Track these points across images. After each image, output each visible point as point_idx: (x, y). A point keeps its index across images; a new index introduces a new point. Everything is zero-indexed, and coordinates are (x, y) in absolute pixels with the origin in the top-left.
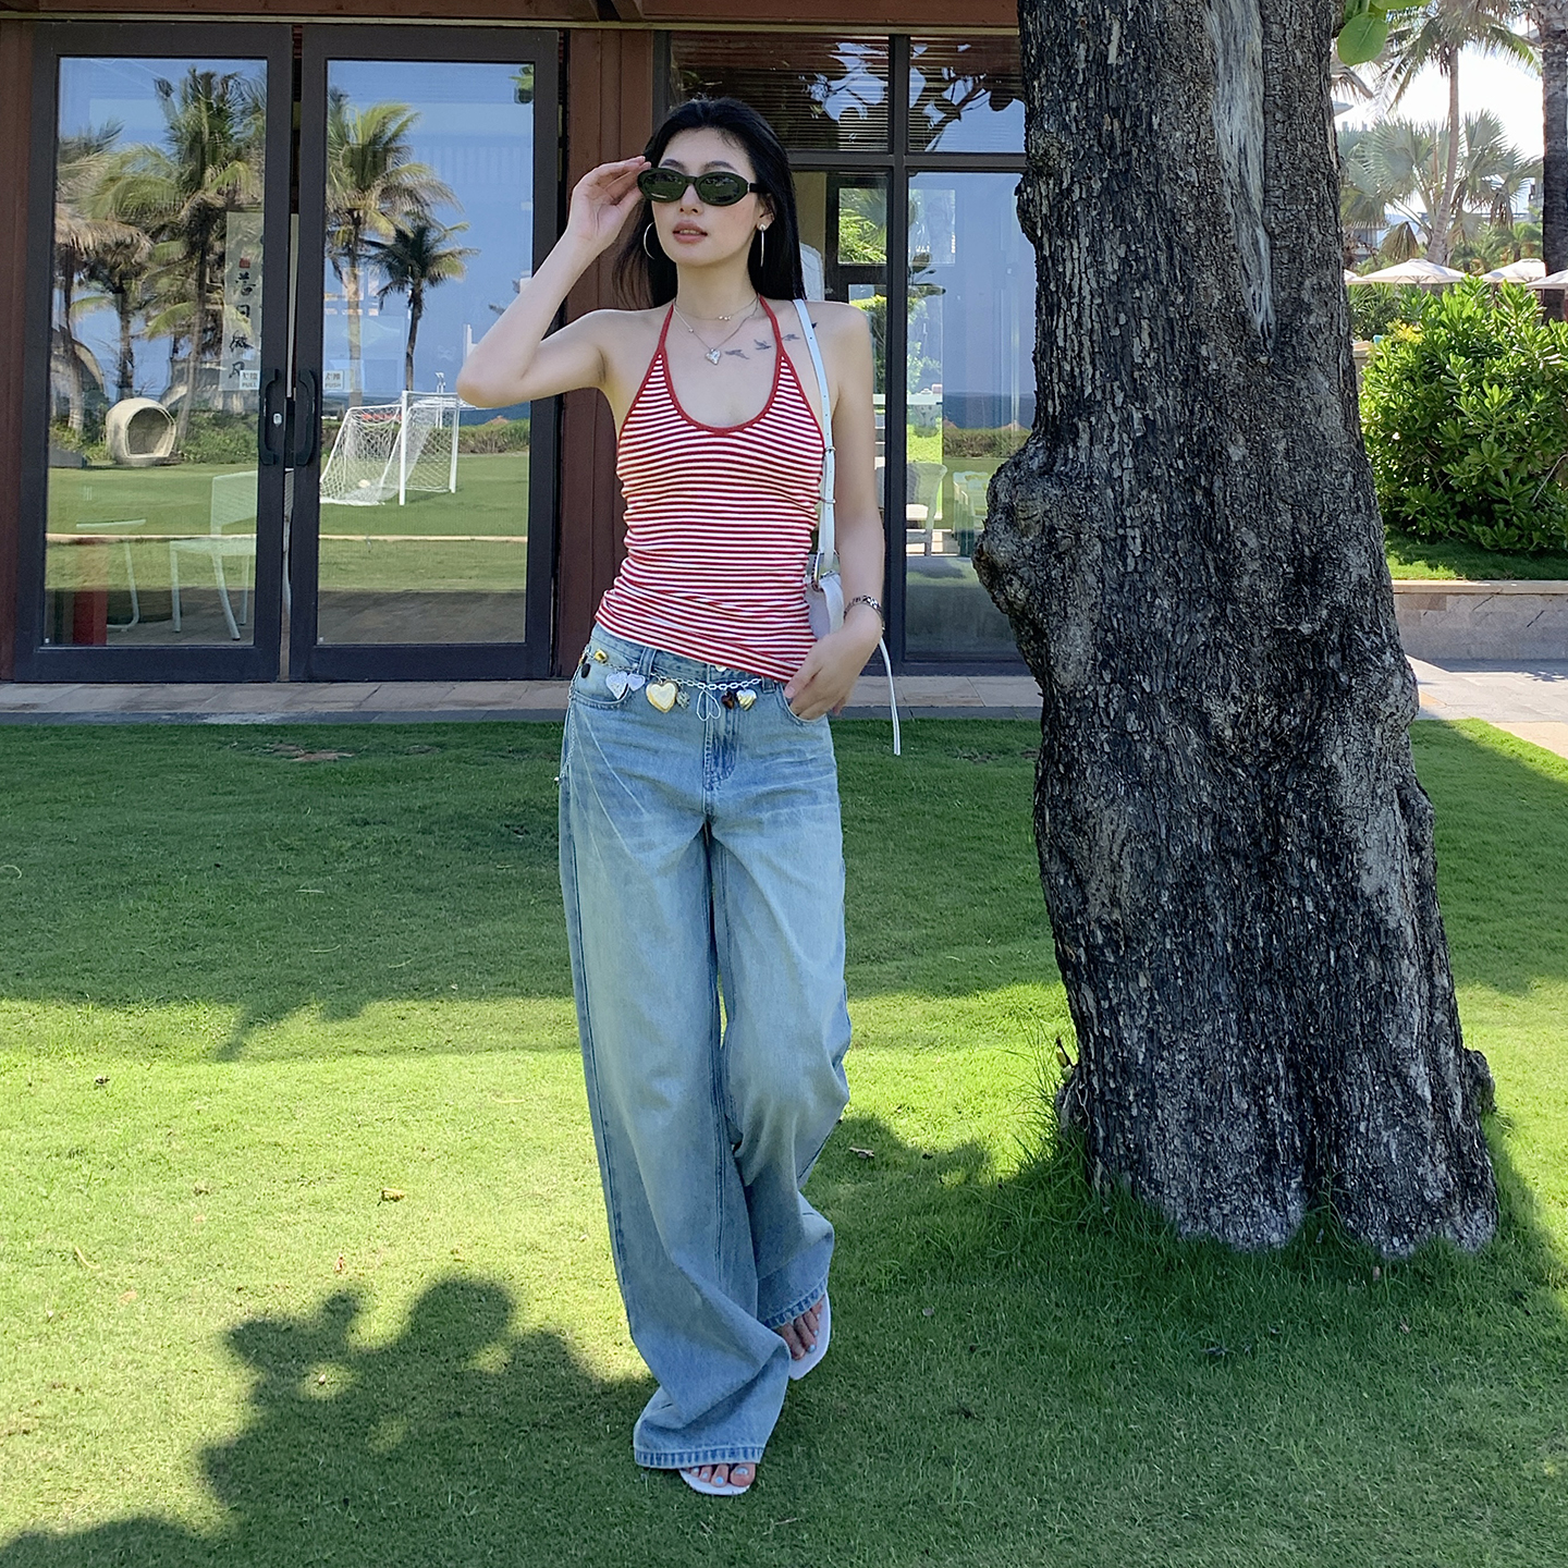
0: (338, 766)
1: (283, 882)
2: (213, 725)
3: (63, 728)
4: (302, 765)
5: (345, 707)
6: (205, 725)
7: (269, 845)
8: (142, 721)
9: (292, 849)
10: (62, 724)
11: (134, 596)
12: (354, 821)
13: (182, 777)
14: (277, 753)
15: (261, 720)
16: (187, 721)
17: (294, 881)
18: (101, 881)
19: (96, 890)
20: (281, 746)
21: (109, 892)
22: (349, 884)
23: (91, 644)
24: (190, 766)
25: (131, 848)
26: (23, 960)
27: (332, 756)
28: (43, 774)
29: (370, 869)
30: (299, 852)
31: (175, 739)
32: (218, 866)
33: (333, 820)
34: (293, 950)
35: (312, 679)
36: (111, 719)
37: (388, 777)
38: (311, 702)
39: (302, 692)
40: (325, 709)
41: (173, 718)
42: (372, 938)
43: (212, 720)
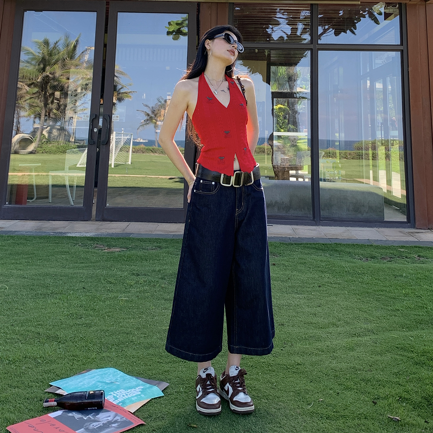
0: (122, 253)
1: (111, 295)
2: (70, 237)
3: (15, 237)
4: (108, 253)
5: (118, 231)
6: (68, 237)
7: (103, 281)
8: (43, 234)
9: (112, 283)
10: (14, 235)
11: (35, 188)
12: (133, 274)
13: (63, 256)
14: (96, 248)
15: (88, 235)
16: (60, 235)
17: (115, 294)
18: (39, 292)
19: (38, 295)
20: (97, 245)
21: (43, 296)
22: (138, 297)
23: (21, 204)
24: (66, 252)
25: (48, 281)
26: (14, 320)
27: (117, 250)
28: (11, 254)
29: (145, 291)
30: (115, 284)
31: (57, 242)
32: (84, 288)
33: (126, 274)
34: (122, 320)
35: (104, 220)
36: (32, 234)
37: (143, 259)
38: (105, 229)
39: (101, 225)
40: (110, 231)
41: (55, 234)
42: (153, 317)
43: (69, 235)
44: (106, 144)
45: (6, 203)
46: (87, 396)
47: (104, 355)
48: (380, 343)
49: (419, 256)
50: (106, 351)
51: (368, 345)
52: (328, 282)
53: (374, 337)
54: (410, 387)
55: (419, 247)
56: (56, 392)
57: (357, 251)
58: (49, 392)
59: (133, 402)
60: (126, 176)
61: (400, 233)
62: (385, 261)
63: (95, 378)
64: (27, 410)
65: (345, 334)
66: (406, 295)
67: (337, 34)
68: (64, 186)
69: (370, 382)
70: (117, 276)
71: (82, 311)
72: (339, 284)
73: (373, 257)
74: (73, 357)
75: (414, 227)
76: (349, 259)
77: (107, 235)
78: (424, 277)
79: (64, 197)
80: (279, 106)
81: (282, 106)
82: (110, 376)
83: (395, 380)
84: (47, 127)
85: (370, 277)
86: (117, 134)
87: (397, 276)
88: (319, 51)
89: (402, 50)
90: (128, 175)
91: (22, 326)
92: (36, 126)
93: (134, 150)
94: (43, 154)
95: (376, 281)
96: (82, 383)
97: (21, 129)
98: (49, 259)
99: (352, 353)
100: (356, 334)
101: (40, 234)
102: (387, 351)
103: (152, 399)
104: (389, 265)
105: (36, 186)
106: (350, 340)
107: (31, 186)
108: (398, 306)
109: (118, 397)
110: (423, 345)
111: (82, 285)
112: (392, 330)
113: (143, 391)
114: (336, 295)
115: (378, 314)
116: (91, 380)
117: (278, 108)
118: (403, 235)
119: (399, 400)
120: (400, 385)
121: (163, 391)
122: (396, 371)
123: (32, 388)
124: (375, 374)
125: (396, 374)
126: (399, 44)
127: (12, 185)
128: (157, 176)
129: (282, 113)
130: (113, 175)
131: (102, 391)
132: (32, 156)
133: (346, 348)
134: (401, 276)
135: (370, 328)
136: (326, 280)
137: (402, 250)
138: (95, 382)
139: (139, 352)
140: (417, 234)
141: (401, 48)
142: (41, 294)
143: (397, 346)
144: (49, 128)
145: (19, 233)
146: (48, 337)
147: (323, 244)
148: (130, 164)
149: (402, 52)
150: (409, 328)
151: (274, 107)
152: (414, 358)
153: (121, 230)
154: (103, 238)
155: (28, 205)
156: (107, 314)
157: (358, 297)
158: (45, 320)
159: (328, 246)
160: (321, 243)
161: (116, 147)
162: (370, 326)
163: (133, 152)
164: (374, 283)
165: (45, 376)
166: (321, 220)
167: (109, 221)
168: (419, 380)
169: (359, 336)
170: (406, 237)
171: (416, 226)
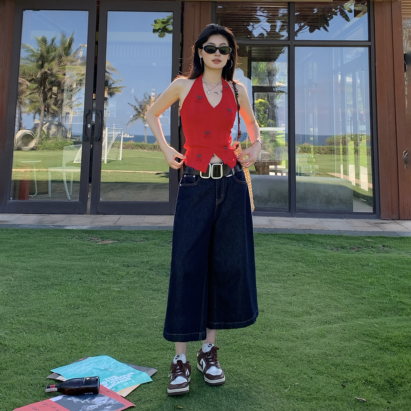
0: (114, 245)
1: (104, 286)
2: (68, 230)
3: (19, 230)
4: (102, 245)
5: (111, 224)
6: (66, 230)
7: (97, 273)
8: (44, 228)
9: (105, 274)
10: (18, 228)
11: (36, 183)
12: (124, 265)
13: (62, 249)
14: (91, 241)
15: (84, 228)
16: (59, 228)
17: (108, 285)
18: (41, 283)
19: (40, 286)
20: (92, 238)
21: (44, 287)
22: (128, 287)
23: (24, 199)
24: (64, 245)
25: (49, 272)
26: (18, 310)
27: (110, 242)
28: (15, 247)
29: (135, 282)
30: (108, 275)
31: (56, 234)
32: (81, 279)
33: (117, 265)
34: (114, 310)
35: (98, 213)
36: (34, 227)
37: (132, 250)
38: (99, 222)
39: (95, 218)
40: (104, 224)
41: (54, 227)
42: (142, 307)
43: (67, 228)
44: (99, 140)
45: (10, 199)
46: (84, 382)
47: (99, 343)
48: (348, 330)
49: (384, 246)
50: (100, 340)
51: (338, 331)
52: (301, 271)
53: (343, 324)
54: (374, 371)
55: (384, 237)
56: (56, 379)
57: (328, 241)
58: (50, 379)
59: (124, 387)
60: (117, 172)
61: (367, 224)
62: (353, 251)
63: (91, 365)
64: (31, 395)
65: (317, 322)
66: (371, 284)
67: (311, 31)
68: (62, 182)
69: (340, 366)
70: (110, 268)
71: (79, 301)
72: (312, 273)
73: (343, 248)
74: (71, 346)
75: (379, 218)
76: (321, 249)
77: (100, 228)
78: (388, 266)
79: (63, 192)
80: (260, 100)
81: (262, 100)
82: (105, 363)
83: (362, 365)
84: (46, 123)
85: (340, 267)
86: (109, 130)
87: (364, 265)
88: (295, 47)
89: (370, 46)
90: (119, 171)
91: (26, 316)
92: (37, 121)
93: (124, 146)
94: (43, 150)
95: (345, 270)
96: (79, 370)
97: (23, 126)
98: (49, 251)
99: (323, 340)
100: (327, 322)
101: (41, 227)
102: (355, 337)
103: (142, 384)
104: (357, 255)
105: (37, 181)
106: (322, 327)
107: (32, 182)
108: (364, 294)
109: (111, 382)
110: (386, 331)
111: (79, 276)
112: (359, 318)
113: (134, 377)
114: (309, 284)
115: (347, 302)
116: (88, 367)
117: (258, 102)
118: (369, 226)
119: (365, 383)
120: (365, 369)
121: (151, 377)
122: (362, 356)
123: (36, 375)
124: (344, 359)
125: (363, 359)
126: (367, 40)
127: (16, 181)
128: (145, 172)
129: (263, 107)
130: (106, 171)
131: (97, 378)
132: (33, 153)
133: (318, 336)
134: (368, 265)
135: (339, 316)
136: (300, 269)
137: (368, 240)
138: (91, 368)
139: (129, 341)
140: (382, 225)
141: (369, 44)
142: (42, 286)
143: (363, 332)
144: (48, 124)
145: (22, 227)
146: (49, 327)
147: (298, 235)
148: (121, 160)
149: (370, 47)
150: (375, 316)
151: (255, 101)
152: (378, 344)
153: (112, 223)
154: (97, 231)
155: (30, 200)
156: (102, 304)
157: (329, 286)
158: (47, 310)
159: (303, 236)
160: (296, 234)
161: (109, 143)
162: (339, 314)
163: (123, 148)
164: (343, 272)
165: (47, 363)
166: (297, 212)
167: (103, 214)
168: (383, 364)
169: (330, 323)
170: (372, 228)
171: (381, 217)
